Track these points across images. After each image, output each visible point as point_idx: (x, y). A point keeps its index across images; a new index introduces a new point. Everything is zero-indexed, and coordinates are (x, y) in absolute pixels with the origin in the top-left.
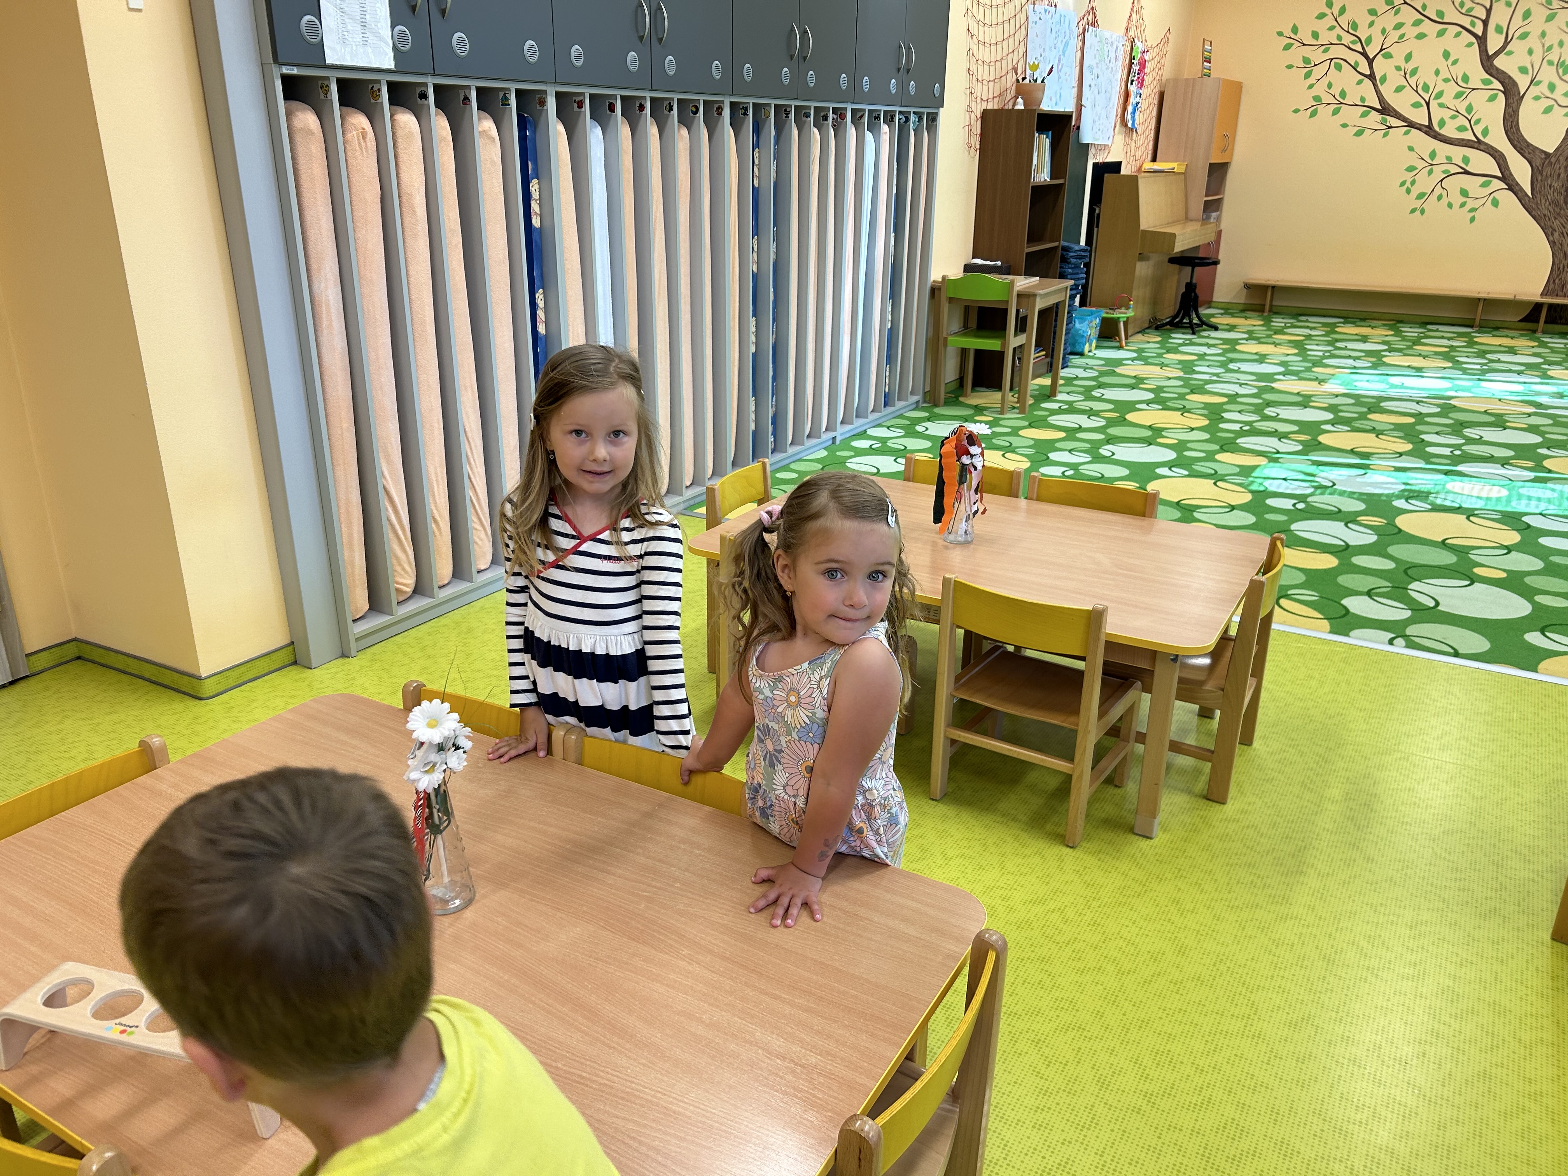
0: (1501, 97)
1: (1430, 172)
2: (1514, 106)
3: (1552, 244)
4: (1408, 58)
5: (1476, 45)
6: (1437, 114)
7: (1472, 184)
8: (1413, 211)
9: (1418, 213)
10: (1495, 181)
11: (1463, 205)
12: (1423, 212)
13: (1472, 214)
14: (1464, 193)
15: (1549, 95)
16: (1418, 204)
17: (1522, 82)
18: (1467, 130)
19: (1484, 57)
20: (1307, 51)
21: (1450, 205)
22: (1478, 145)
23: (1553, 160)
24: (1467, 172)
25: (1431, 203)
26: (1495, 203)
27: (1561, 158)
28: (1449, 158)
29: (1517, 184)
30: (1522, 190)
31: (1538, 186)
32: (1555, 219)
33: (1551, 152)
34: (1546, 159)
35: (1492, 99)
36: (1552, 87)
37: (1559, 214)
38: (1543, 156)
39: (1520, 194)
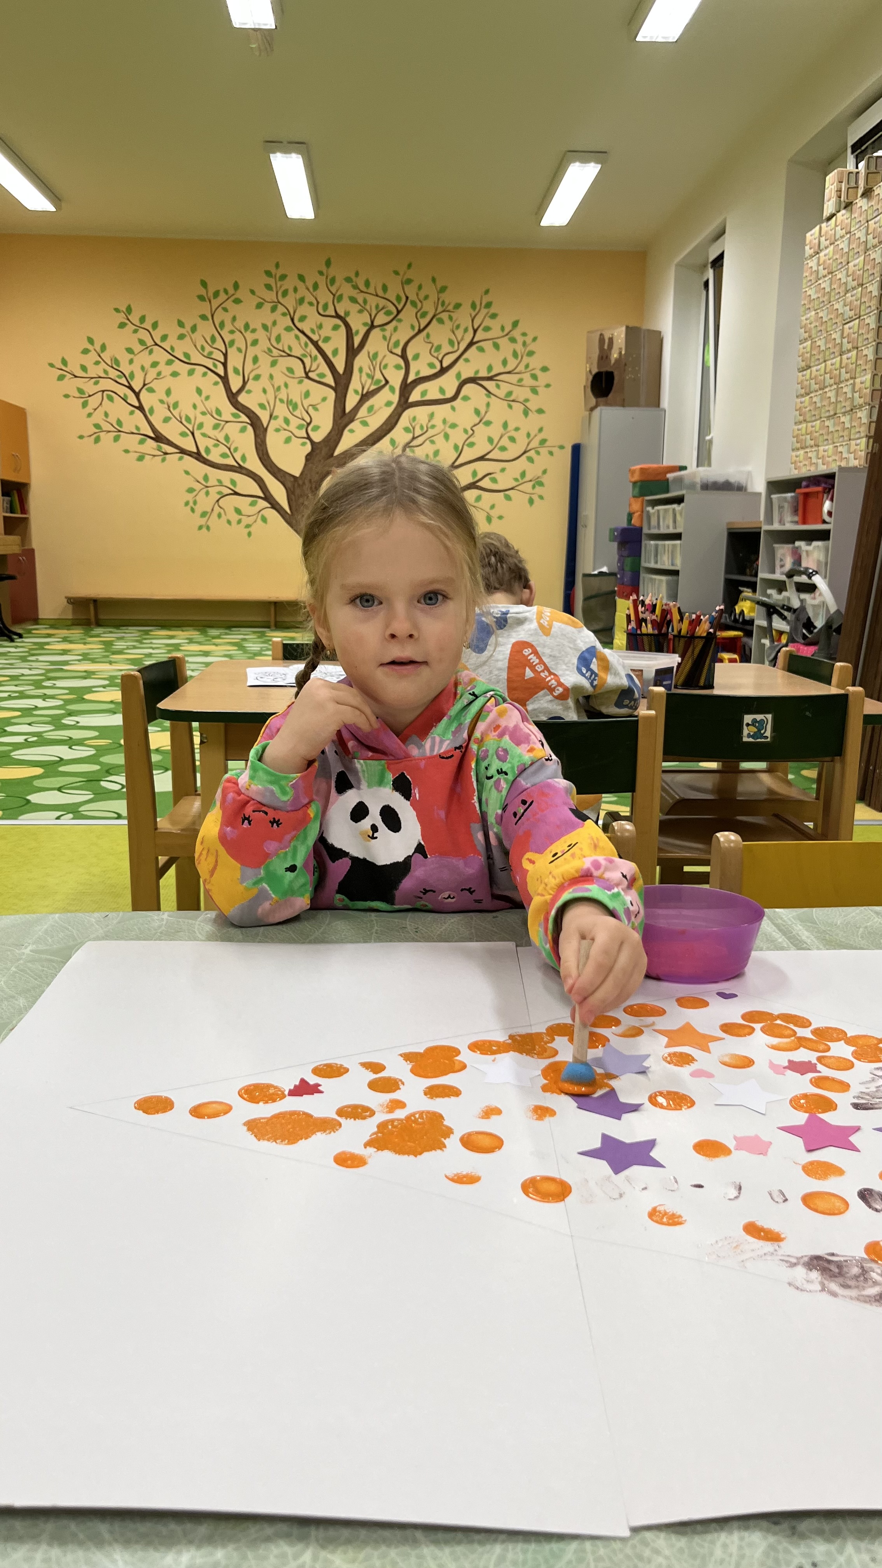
0: (250, 428)
1: (207, 493)
2: (261, 436)
4: (168, 392)
5: (221, 384)
6: (203, 443)
7: (243, 503)
8: (200, 528)
9: (204, 529)
10: (260, 501)
11: (239, 522)
12: (208, 528)
13: (247, 530)
14: (238, 511)
15: (285, 427)
16: (203, 521)
17: (264, 416)
18: (228, 456)
19: (230, 394)
20: (79, 383)
21: (229, 522)
22: (239, 469)
23: (301, 482)
24: (236, 493)
25: (213, 521)
26: (264, 520)
27: (306, 480)
28: (219, 481)
29: (278, 503)
30: (282, 508)
31: (294, 504)
33: (297, 474)
34: (295, 481)
35: (243, 430)
36: (287, 421)
38: (292, 479)
39: (282, 512)
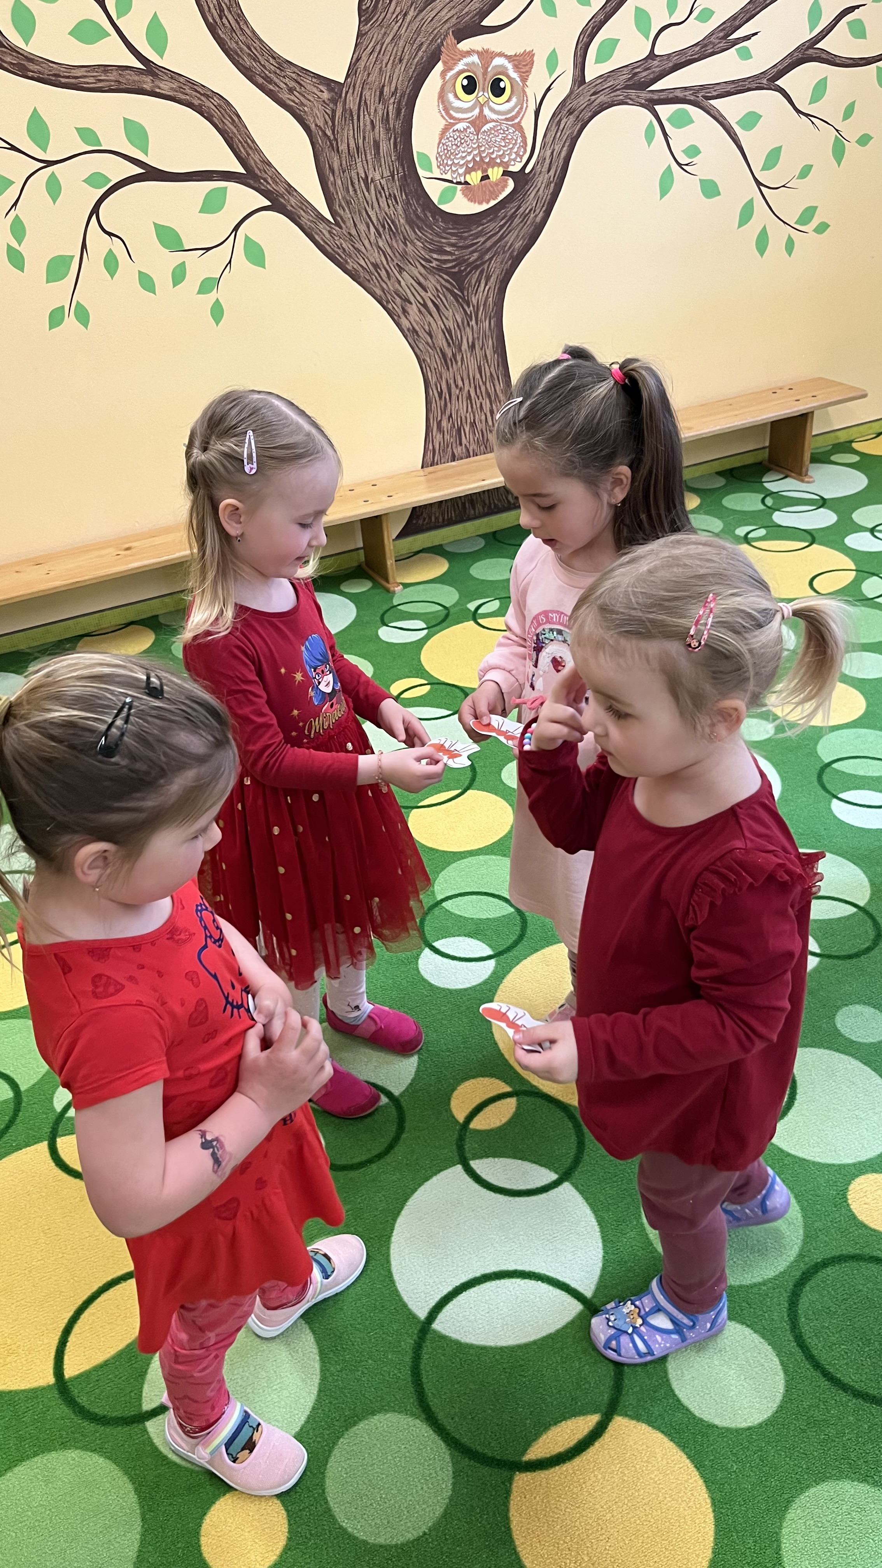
1: (54, 189)
3: (411, 335)
7: (179, 205)
8: (56, 318)
9: (71, 321)
10: (233, 187)
11: (179, 275)
12: (83, 316)
13: (210, 299)
14: (168, 239)
16: (59, 293)
18: (102, 30)
21: (147, 282)
22: (148, 78)
23: (352, 103)
24: (152, 174)
25: (94, 285)
26: (256, 254)
27: (367, 94)
28: (86, 134)
29: (290, 189)
30: (305, 203)
31: (338, 183)
32: (401, 269)
33: (341, 77)
34: (334, 101)
37: (404, 256)
38: (326, 95)
39: (305, 220)
